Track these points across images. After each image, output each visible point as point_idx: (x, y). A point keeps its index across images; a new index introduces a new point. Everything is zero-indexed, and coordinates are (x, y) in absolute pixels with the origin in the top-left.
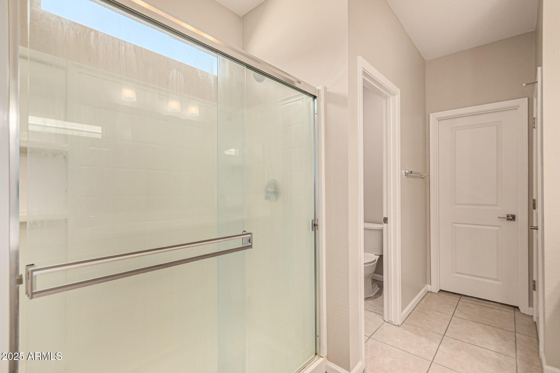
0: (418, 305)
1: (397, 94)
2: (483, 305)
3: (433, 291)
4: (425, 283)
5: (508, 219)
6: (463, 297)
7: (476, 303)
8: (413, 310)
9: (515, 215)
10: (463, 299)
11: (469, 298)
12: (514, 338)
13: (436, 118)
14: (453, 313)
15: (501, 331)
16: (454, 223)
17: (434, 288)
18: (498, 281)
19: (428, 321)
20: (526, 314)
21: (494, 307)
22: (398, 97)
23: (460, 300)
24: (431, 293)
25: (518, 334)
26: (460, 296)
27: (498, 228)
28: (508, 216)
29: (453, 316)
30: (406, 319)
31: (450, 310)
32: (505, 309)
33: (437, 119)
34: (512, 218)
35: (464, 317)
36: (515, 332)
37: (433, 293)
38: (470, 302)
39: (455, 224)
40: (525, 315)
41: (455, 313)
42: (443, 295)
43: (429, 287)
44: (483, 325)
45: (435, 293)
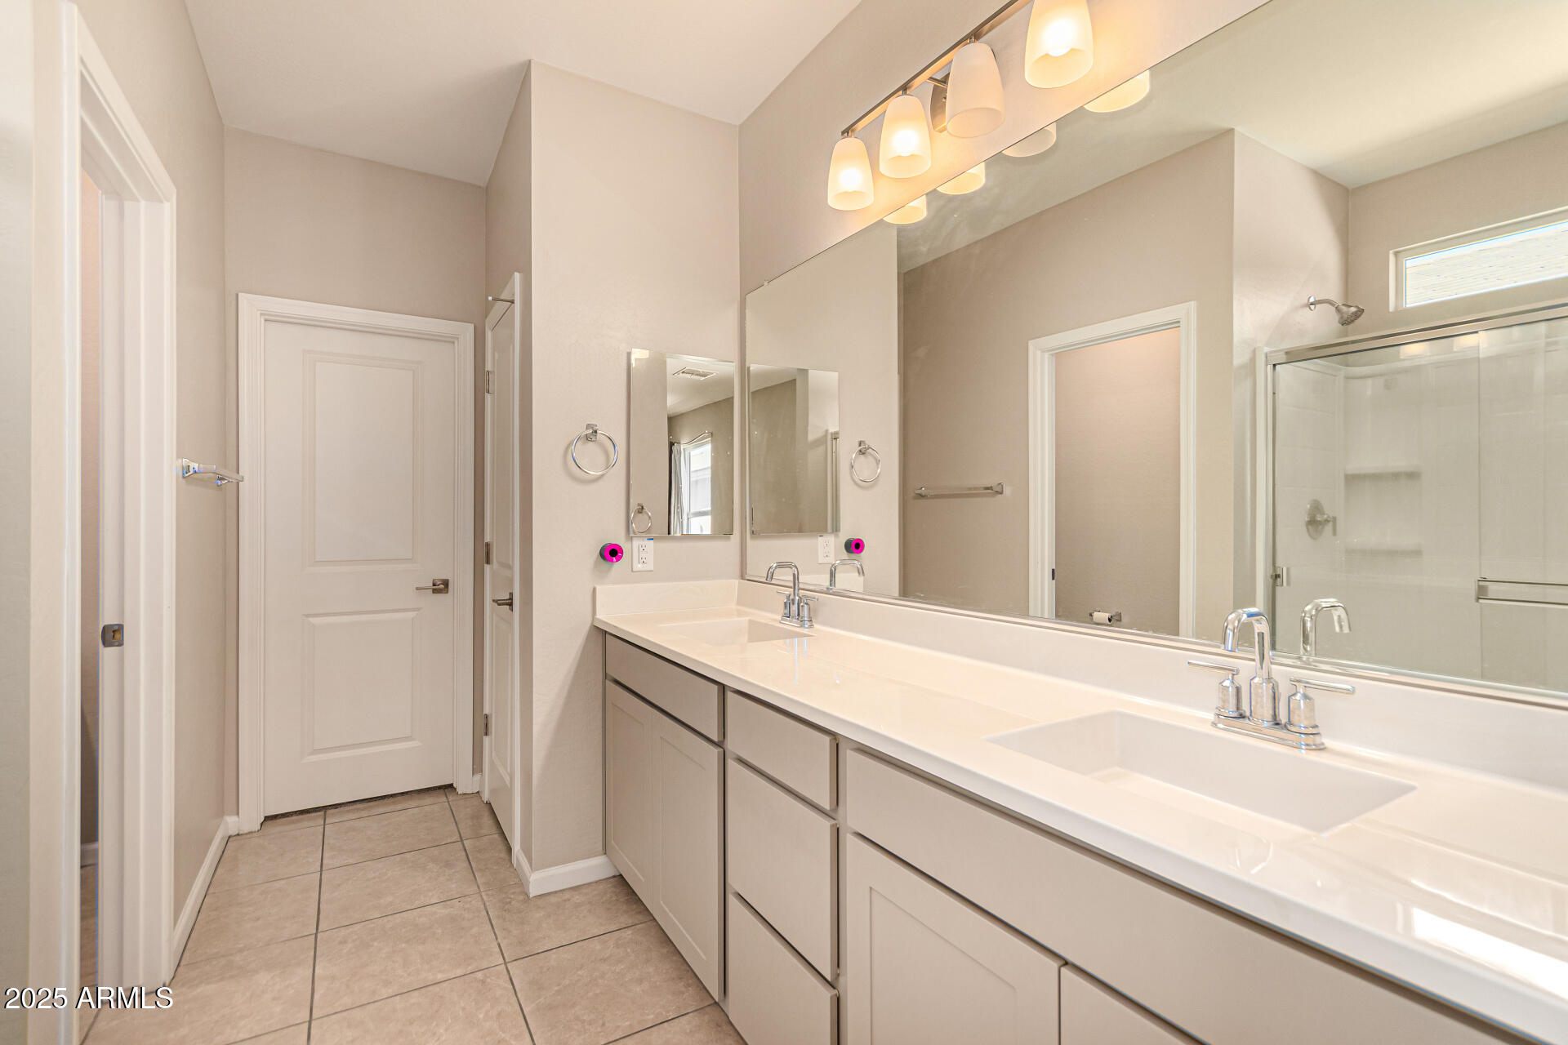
0: (211, 891)
1: (168, 201)
2: (382, 810)
3: (245, 829)
4: (221, 813)
5: (435, 591)
6: (330, 812)
7: (364, 814)
8: (199, 912)
9: (448, 580)
10: (333, 818)
11: (347, 808)
12: (464, 853)
13: (259, 312)
14: (319, 863)
15: (435, 851)
16: (308, 616)
17: (247, 819)
18: (414, 740)
19: (258, 919)
20: (468, 792)
21: (406, 805)
22: (168, 211)
23: (327, 822)
24: (238, 837)
25: (468, 841)
26: (322, 813)
27: (412, 614)
28: (434, 585)
29: (321, 870)
30: (184, 951)
31: (311, 860)
32: (428, 800)
33: (261, 314)
34: (441, 587)
35: (351, 861)
36: (462, 840)
37: (244, 837)
38: (351, 816)
39: (311, 619)
40: (467, 796)
41: (324, 862)
42: (275, 828)
43: (231, 824)
44: (398, 858)
45: (251, 832)
